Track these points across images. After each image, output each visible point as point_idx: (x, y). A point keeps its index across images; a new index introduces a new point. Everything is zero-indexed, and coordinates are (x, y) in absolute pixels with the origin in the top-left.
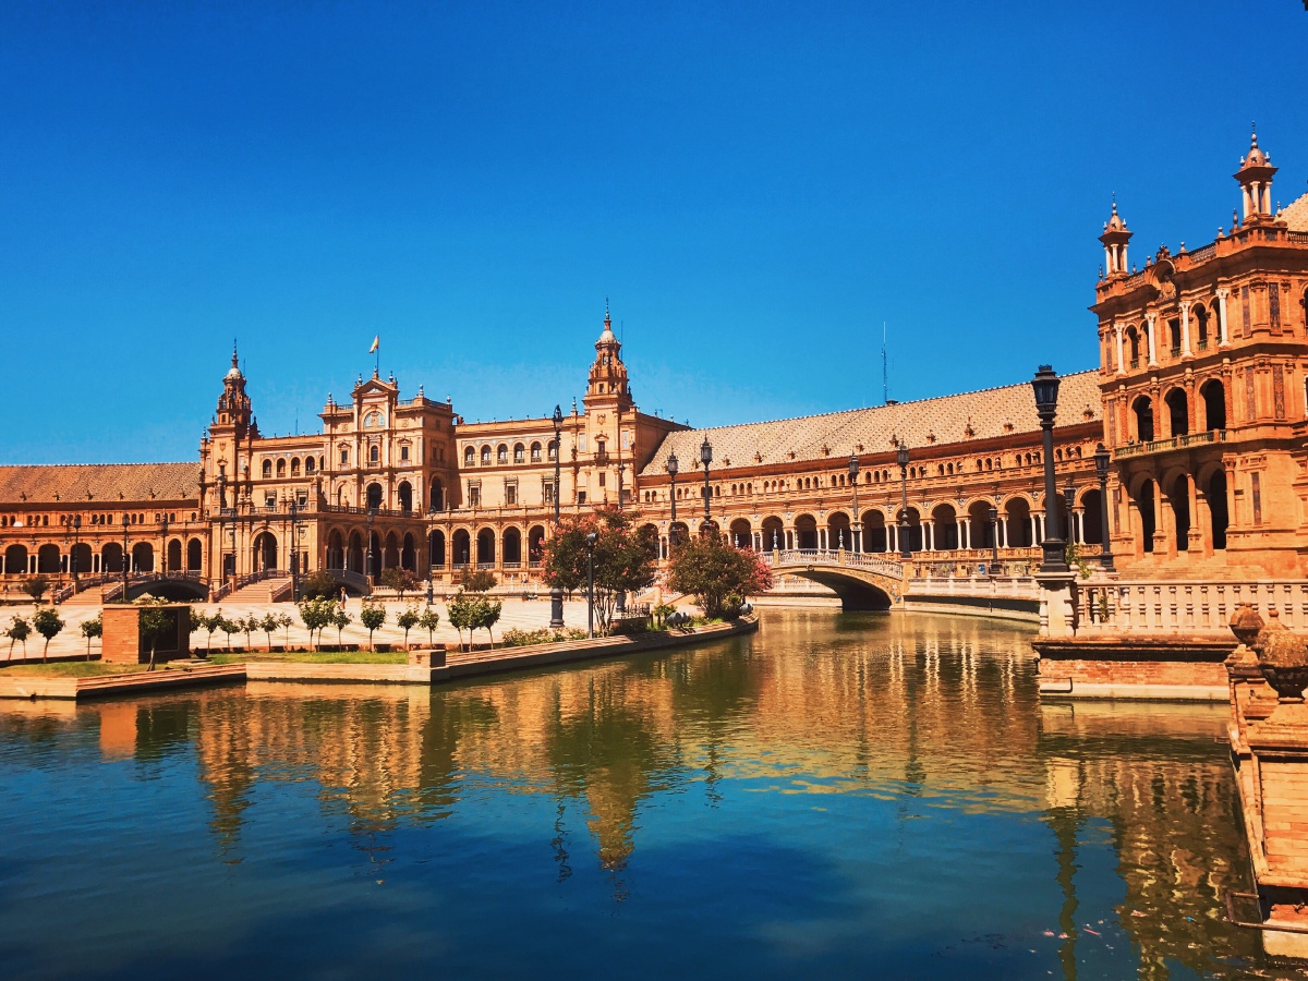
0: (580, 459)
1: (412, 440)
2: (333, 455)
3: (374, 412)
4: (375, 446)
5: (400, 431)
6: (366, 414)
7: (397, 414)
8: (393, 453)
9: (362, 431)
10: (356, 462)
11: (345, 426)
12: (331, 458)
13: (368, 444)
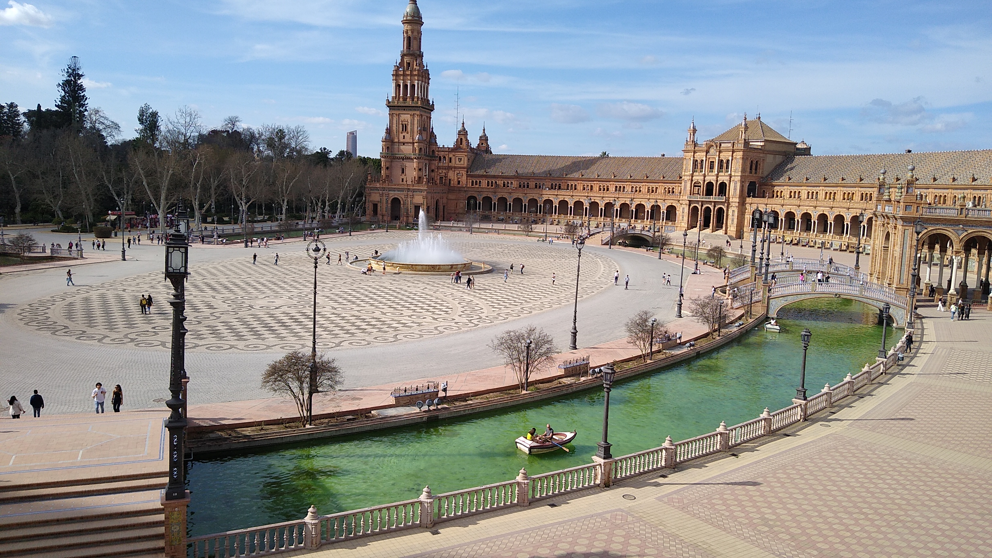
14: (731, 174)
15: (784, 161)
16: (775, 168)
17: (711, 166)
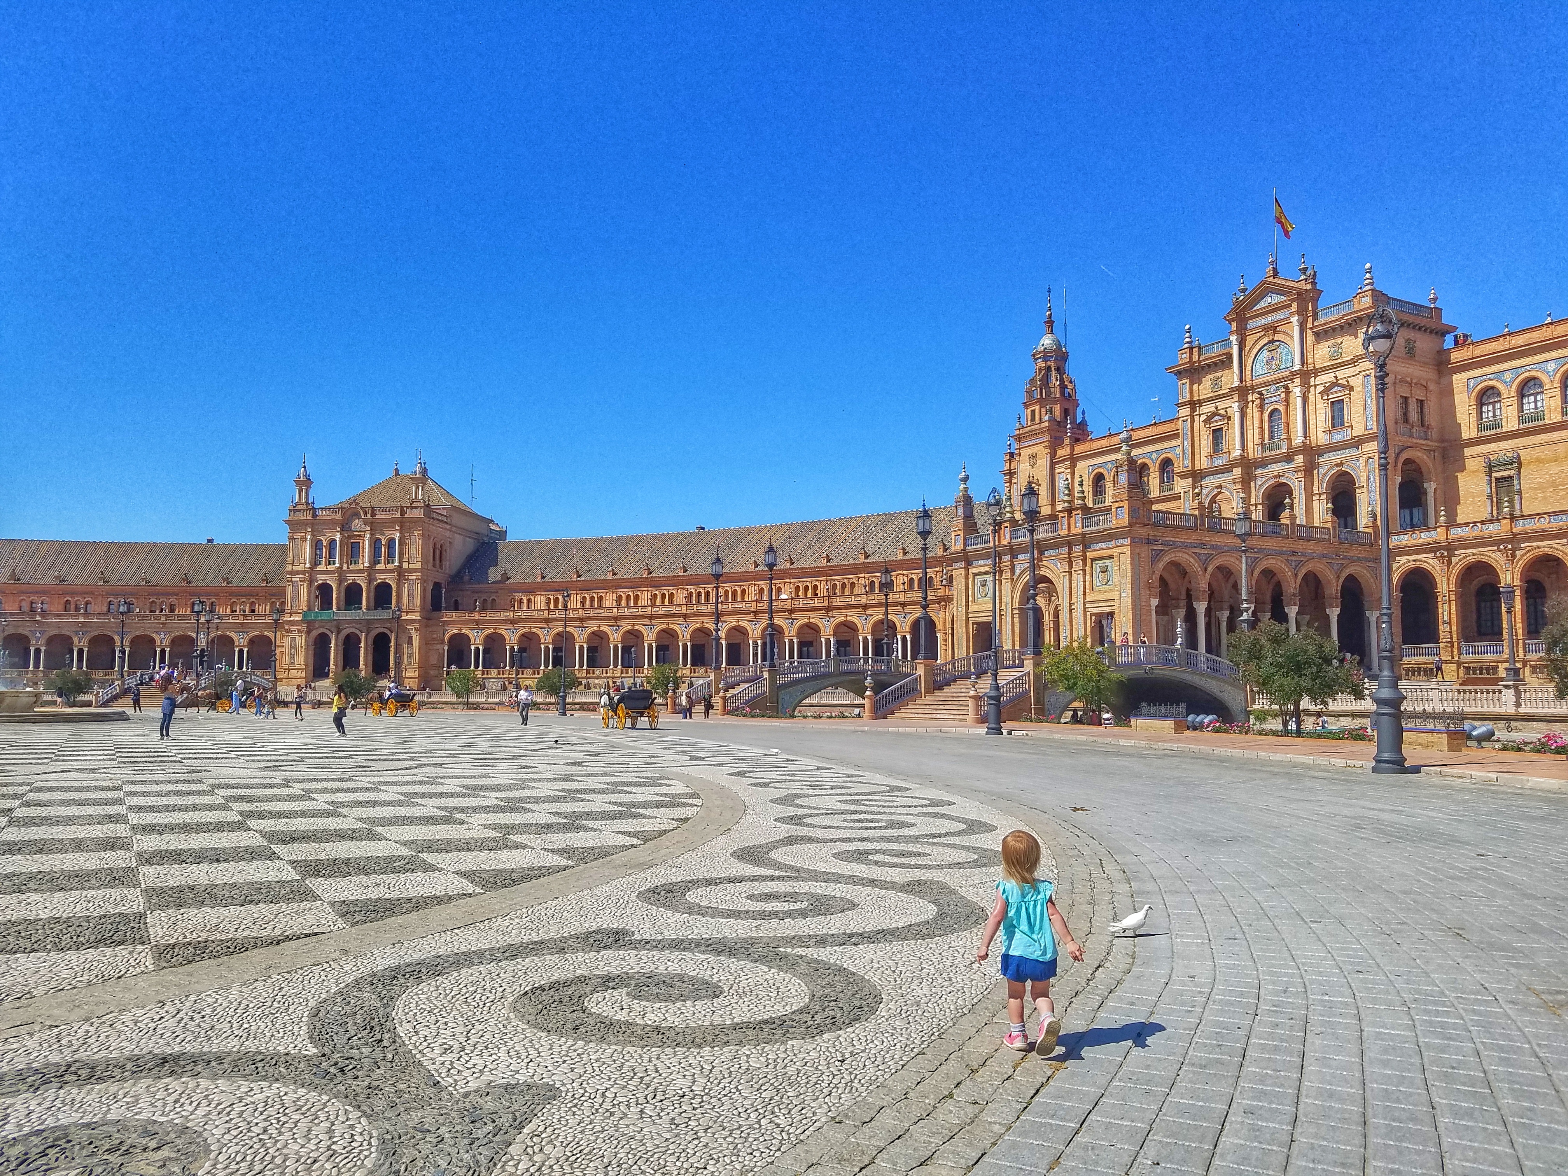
1: (1351, 384)
2: (1196, 439)
3: (1272, 342)
4: (1275, 410)
5: (1325, 369)
6: (1255, 351)
7: (1317, 335)
8: (1312, 417)
9: (1249, 383)
10: (1238, 445)
11: (1217, 382)
12: (1193, 445)
13: (1261, 408)
14: (400, 567)
15: (478, 550)
16: (468, 561)
17: (353, 552)
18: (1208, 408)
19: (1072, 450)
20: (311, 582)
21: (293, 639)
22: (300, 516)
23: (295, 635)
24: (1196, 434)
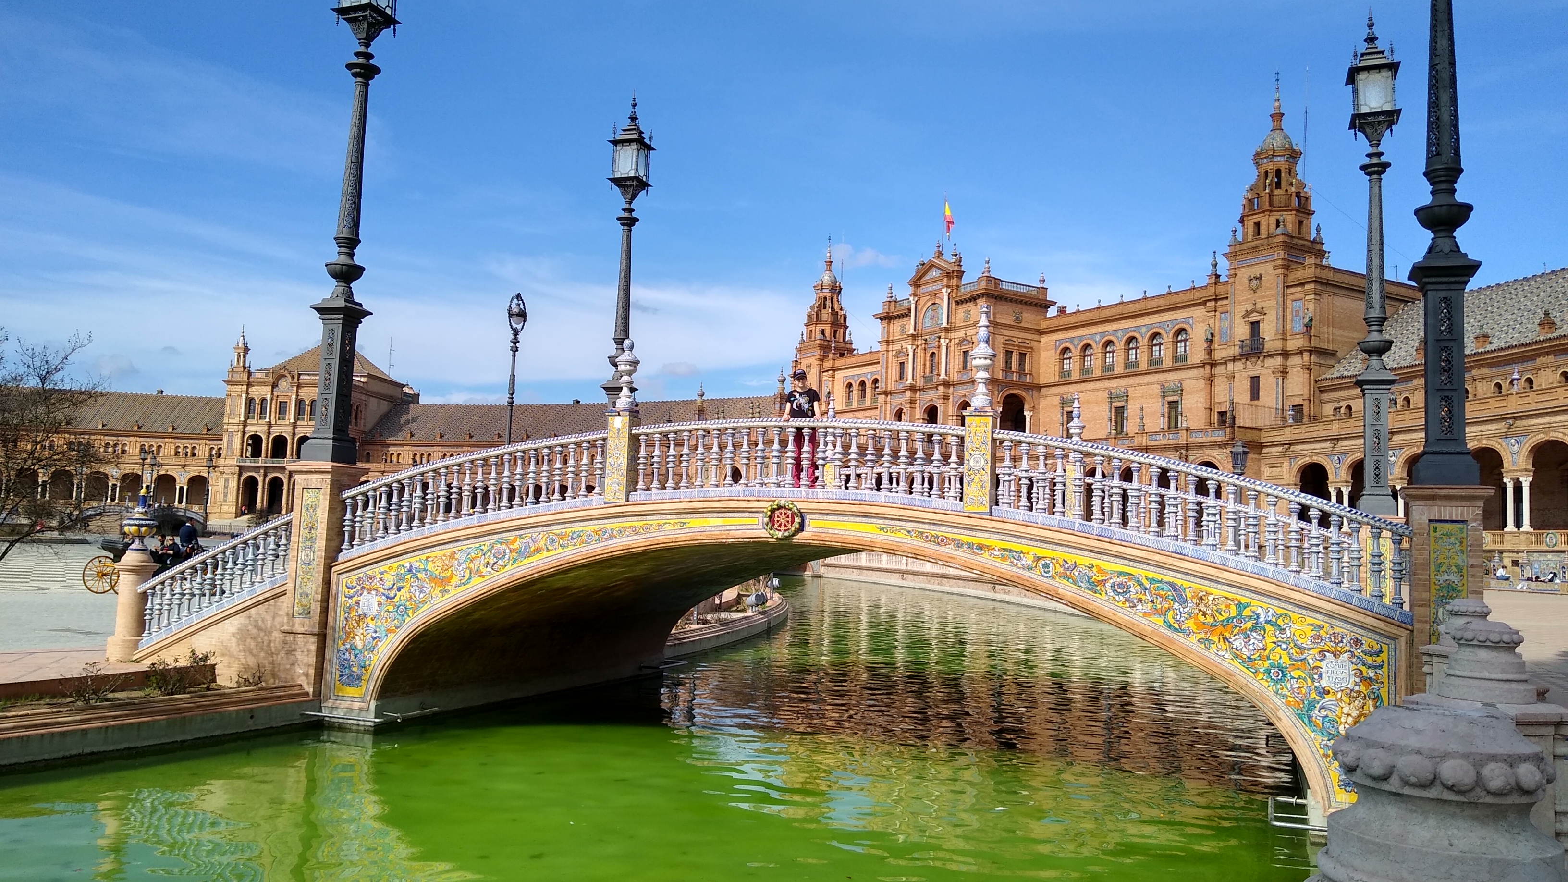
0: (1218, 355)
1: (974, 340)
2: (890, 368)
3: (934, 304)
4: (933, 354)
5: (960, 328)
6: (925, 309)
7: (957, 303)
8: (952, 361)
9: (920, 332)
10: (910, 377)
11: (903, 327)
12: (887, 373)
13: (925, 350)
15: (391, 411)
16: (381, 420)
17: (282, 409)
18: (897, 347)
19: (834, 364)
20: (244, 433)
21: (227, 481)
22: (237, 377)
23: (229, 477)
24: (890, 365)
